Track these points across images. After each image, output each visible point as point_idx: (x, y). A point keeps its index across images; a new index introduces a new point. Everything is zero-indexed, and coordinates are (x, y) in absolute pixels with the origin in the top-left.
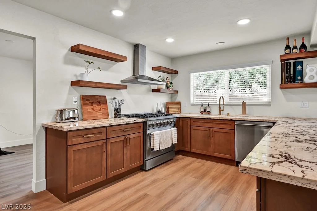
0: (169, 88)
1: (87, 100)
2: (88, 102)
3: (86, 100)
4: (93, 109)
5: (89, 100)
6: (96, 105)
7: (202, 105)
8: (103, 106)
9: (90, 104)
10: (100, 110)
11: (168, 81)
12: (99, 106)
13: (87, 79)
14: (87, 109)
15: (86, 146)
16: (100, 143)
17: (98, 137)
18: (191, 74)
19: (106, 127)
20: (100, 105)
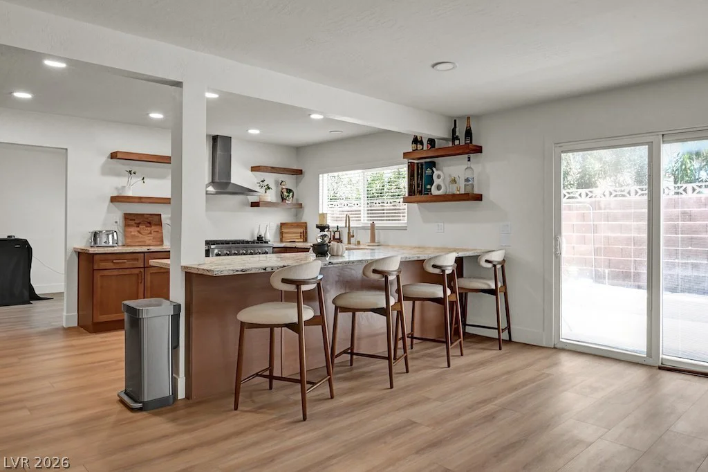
0: (285, 199)
2: (132, 223)
3: (130, 219)
4: (139, 232)
5: (135, 220)
6: (144, 227)
8: (154, 228)
9: (135, 225)
10: (151, 233)
11: (284, 187)
12: (149, 228)
13: (129, 193)
14: (131, 232)
15: (115, 272)
16: (136, 271)
17: (133, 264)
18: (320, 176)
19: (144, 253)
20: (151, 227)
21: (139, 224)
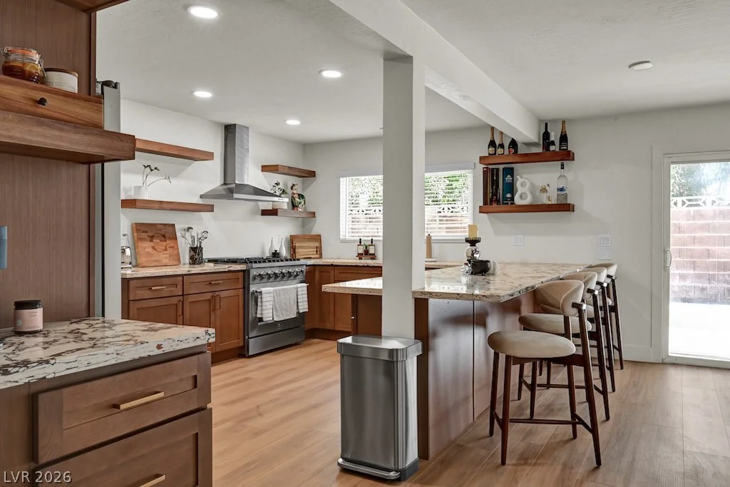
0: (297, 207)
1: (143, 232)
2: (144, 235)
3: (141, 231)
4: (153, 248)
5: (147, 232)
6: (158, 241)
7: (360, 242)
8: (169, 243)
9: (149, 239)
10: (166, 250)
11: (295, 192)
12: (164, 243)
13: (146, 196)
14: (145, 248)
16: (175, 300)
17: (171, 291)
18: (341, 179)
19: (183, 276)
20: (166, 241)
21: (152, 237)
